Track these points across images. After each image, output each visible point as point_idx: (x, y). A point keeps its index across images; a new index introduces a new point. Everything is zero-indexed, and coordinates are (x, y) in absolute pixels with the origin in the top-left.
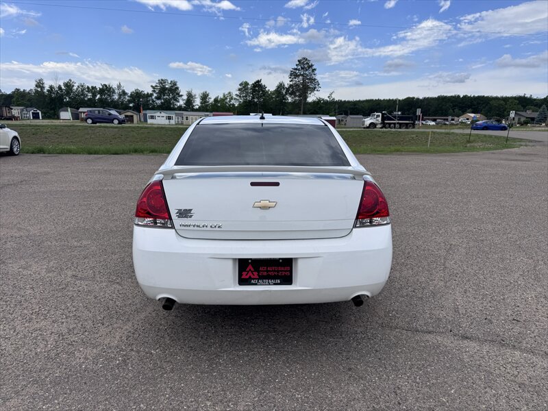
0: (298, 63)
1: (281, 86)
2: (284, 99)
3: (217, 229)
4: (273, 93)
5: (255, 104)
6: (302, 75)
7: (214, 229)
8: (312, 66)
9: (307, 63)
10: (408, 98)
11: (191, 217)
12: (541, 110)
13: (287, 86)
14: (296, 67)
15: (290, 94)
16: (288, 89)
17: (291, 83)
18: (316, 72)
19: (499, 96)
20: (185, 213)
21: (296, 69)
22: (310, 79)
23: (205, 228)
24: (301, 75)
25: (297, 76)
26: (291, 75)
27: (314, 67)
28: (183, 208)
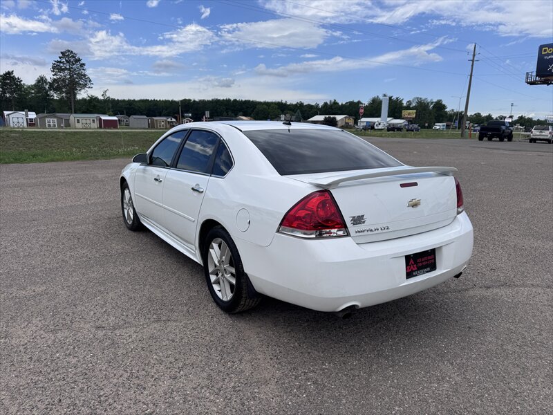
0: (61, 55)
1: (42, 80)
2: (48, 95)
3: (386, 230)
4: (30, 88)
5: (8, 100)
6: (68, 69)
7: (384, 231)
8: (79, 60)
9: (73, 57)
10: (185, 100)
11: (364, 222)
12: (296, 114)
13: (49, 80)
14: (59, 60)
15: (54, 90)
16: (51, 85)
17: (55, 77)
18: (85, 67)
19: (262, 101)
20: (358, 220)
21: (60, 62)
22: (78, 74)
23: (377, 232)
24: (66, 69)
25: (61, 70)
26: (54, 68)
27: (82, 62)
28: (356, 215)
